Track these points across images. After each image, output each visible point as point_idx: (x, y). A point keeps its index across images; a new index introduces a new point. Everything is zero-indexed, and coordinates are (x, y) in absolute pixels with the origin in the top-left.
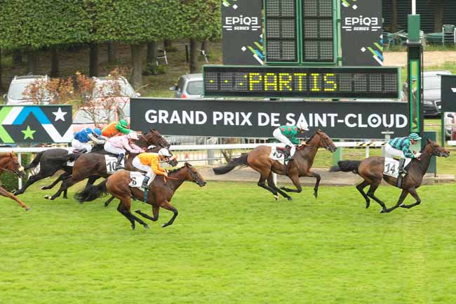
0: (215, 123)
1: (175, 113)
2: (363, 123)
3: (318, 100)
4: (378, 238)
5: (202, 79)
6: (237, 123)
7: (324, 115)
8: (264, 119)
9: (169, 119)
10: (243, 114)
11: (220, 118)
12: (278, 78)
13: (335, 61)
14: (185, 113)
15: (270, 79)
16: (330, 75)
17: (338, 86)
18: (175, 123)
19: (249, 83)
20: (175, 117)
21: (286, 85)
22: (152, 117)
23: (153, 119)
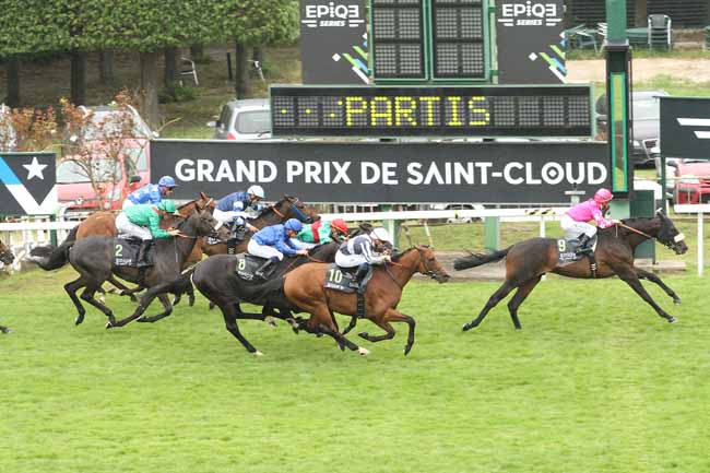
0: (290, 180)
1: (225, 164)
2: (534, 177)
5: (267, 107)
6: (327, 180)
7: (470, 165)
8: (370, 173)
9: (214, 174)
10: (336, 164)
11: (299, 172)
12: (393, 105)
13: (487, 76)
14: (240, 164)
15: (381, 108)
16: (479, 98)
17: (492, 117)
18: (225, 180)
19: (345, 114)
20: (225, 172)
21: (406, 115)
22: (187, 171)
23: (187, 175)
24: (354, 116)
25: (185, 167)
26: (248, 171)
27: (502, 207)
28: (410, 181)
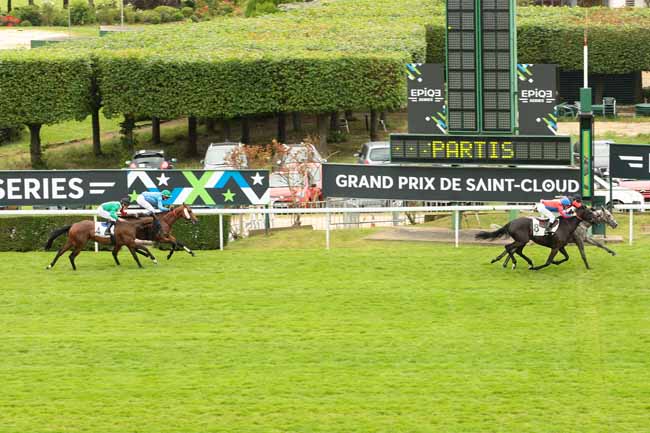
0: (400, 187)
1: (364, 178)
2: (538, 188)
3: (496, 166)
4: (554, 295)
5: (388, 146)
6: (421, 188)
7: (502, 180)
8: (446, 184)
9: (358, 184)
10: (426, 179)
11: (406, 183)
12: (459, 146)
13: (512, 130)
14: (372, 178)
15: (452, 147)
16: (507, 143)
17: (515, 153)
18: (364, 186)
19: (432, 150)
20: (364, 182)
21: (466, 152)
22: (343, 181)
23: (343, 183)
24: (437, 152)
25: (341, 179)
26: (377, 182)
27: (520, 204)
28: (468, 189)
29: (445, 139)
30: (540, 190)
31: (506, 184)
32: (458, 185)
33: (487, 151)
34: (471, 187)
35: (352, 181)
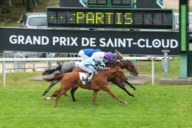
0: (54, 44)
1: (29, 37)
2: (149, 45)
3: (120, 30)
4: (163, 119)
5: (46, 16)
6: (68, 44)
7: (124, 40)
8: (85, 42)
9: (24, 41)
10: (72, 38)
11: (57, 41)
12: (95, 16)
13: (132, 5)
14: (35, 38)
15: (90, 17)
16: (128, 14)
17: (133, 21)
18: (29, 43)
19: (76, 19)
20: (29, 40)
21: (100, 20)
22: (14, 40)
23: (14, 41)
24: (80, 20)
25: (13, 38)
26: (38, 40)
27: (137, 56)
28: (101, 45)
29: (85, 11)
30: (151, 47)
31: (127, 42)
32: (94, 42)
33: (114, 19)
34: (103, 44)
35: (21, 40)
